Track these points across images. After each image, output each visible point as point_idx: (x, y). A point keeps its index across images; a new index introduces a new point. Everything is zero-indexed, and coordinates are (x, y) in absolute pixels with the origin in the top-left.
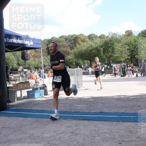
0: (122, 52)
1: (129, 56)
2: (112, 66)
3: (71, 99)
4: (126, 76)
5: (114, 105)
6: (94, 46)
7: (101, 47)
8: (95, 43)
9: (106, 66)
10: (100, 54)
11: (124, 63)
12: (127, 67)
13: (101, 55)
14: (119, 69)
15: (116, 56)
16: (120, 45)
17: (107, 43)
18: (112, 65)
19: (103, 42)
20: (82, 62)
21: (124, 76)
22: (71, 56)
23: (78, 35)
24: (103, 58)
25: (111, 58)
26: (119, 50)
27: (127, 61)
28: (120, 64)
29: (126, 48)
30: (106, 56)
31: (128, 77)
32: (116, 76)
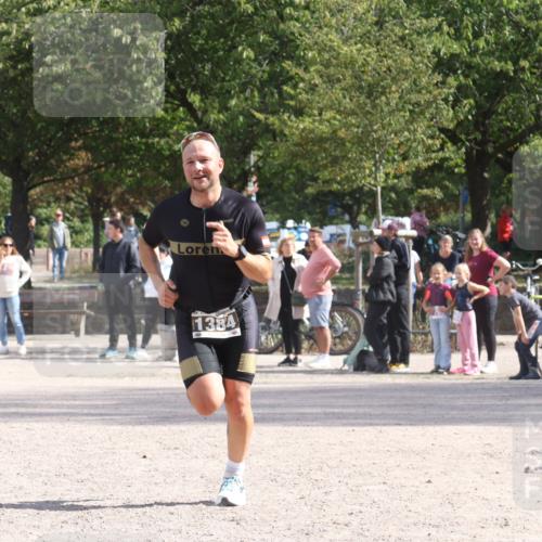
0: (372, 92)
1: (452, 136)
4: (405, 361)
14: (335, 280)
21: (382, 368)
24: (167, 153)
25: (256, 152)
26: (350, 63)
27: (426, 191)
28: (347, 228)
29: (429, 48)
30: (200, 122)
31: (437, 370)
32: (295, 362)
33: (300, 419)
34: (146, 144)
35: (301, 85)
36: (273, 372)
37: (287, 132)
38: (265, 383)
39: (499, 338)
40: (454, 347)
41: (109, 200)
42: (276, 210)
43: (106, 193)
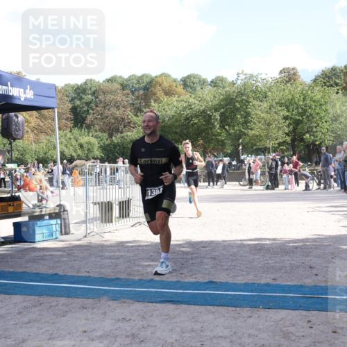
0: (269, 125)
1: (287, 134)
2: (242, 162)
3: (132, 247)
4: (278, 187)
5: (245, 263)
6: (198, 106)
7: (216, 110)
8: (200, 99)
9: (227, 160)
10: (211, 129)
11: (274, 154)
12: (283, 163)
13: (214, 130)
14: (260, 168)
15: (254, 135)
16: (265, 105)
17: (232, 99)
18: (242, 157)
19: (222, 97)
21: (273, 189)
22: (135, 130)
23: (156, 77)
24: (221, 140)
25: (241, 139)
26: (263, 118)
27: (281, 147)
28: (263, 157)
29: (282, 114)
30: (228, 133)
31: (285, 189)
32: (252, 188)
33: (254, 201)
34: (216, 138)
35: (252, 123)
36: (247, 190)
37: (249, 134)
38: (245, 193)
39: (300, 181)
40: (289, 184)
41: (207, 151)
42: (246, 153)
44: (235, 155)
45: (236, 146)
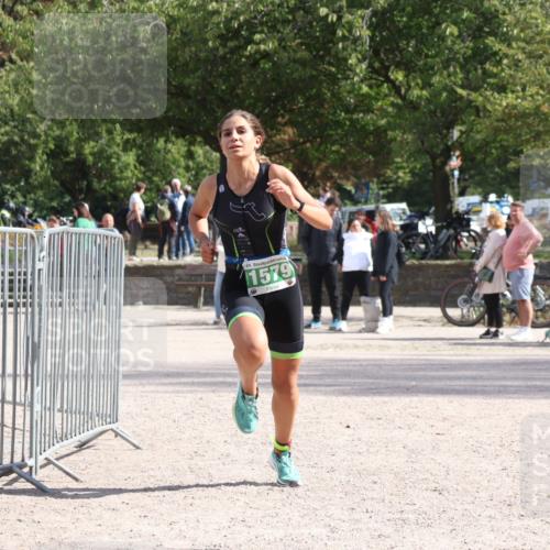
2: (461, 222)
9: (396, 212)
10: (333, 79)
18: (462, 204)
20: (130, 158)
24: (372, 128)
25: (459, 128)
30: (403, 98)
32: (496, 335)
34: (351, 120)
35: (505, 61)
36: (475, 344)
37: (489, 107)
38: (467, 355)
41: (314, 175)
42: (479, 184)
43: (311, 167)
44: (429, 194)
45: (433, 158)
